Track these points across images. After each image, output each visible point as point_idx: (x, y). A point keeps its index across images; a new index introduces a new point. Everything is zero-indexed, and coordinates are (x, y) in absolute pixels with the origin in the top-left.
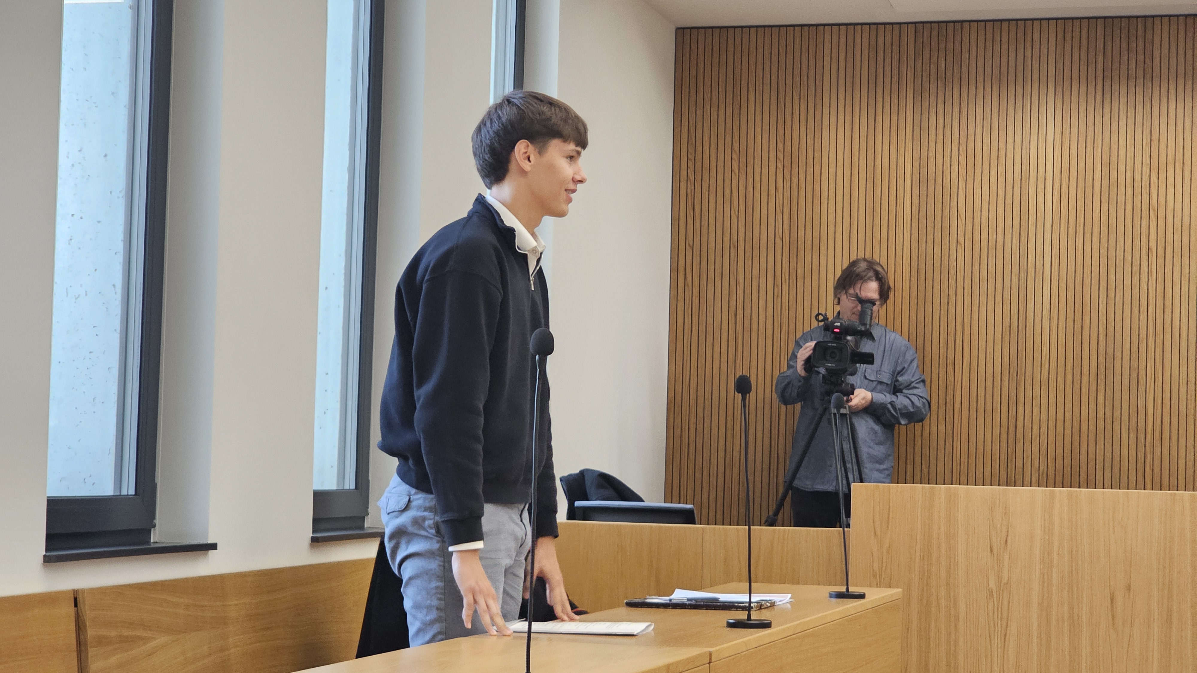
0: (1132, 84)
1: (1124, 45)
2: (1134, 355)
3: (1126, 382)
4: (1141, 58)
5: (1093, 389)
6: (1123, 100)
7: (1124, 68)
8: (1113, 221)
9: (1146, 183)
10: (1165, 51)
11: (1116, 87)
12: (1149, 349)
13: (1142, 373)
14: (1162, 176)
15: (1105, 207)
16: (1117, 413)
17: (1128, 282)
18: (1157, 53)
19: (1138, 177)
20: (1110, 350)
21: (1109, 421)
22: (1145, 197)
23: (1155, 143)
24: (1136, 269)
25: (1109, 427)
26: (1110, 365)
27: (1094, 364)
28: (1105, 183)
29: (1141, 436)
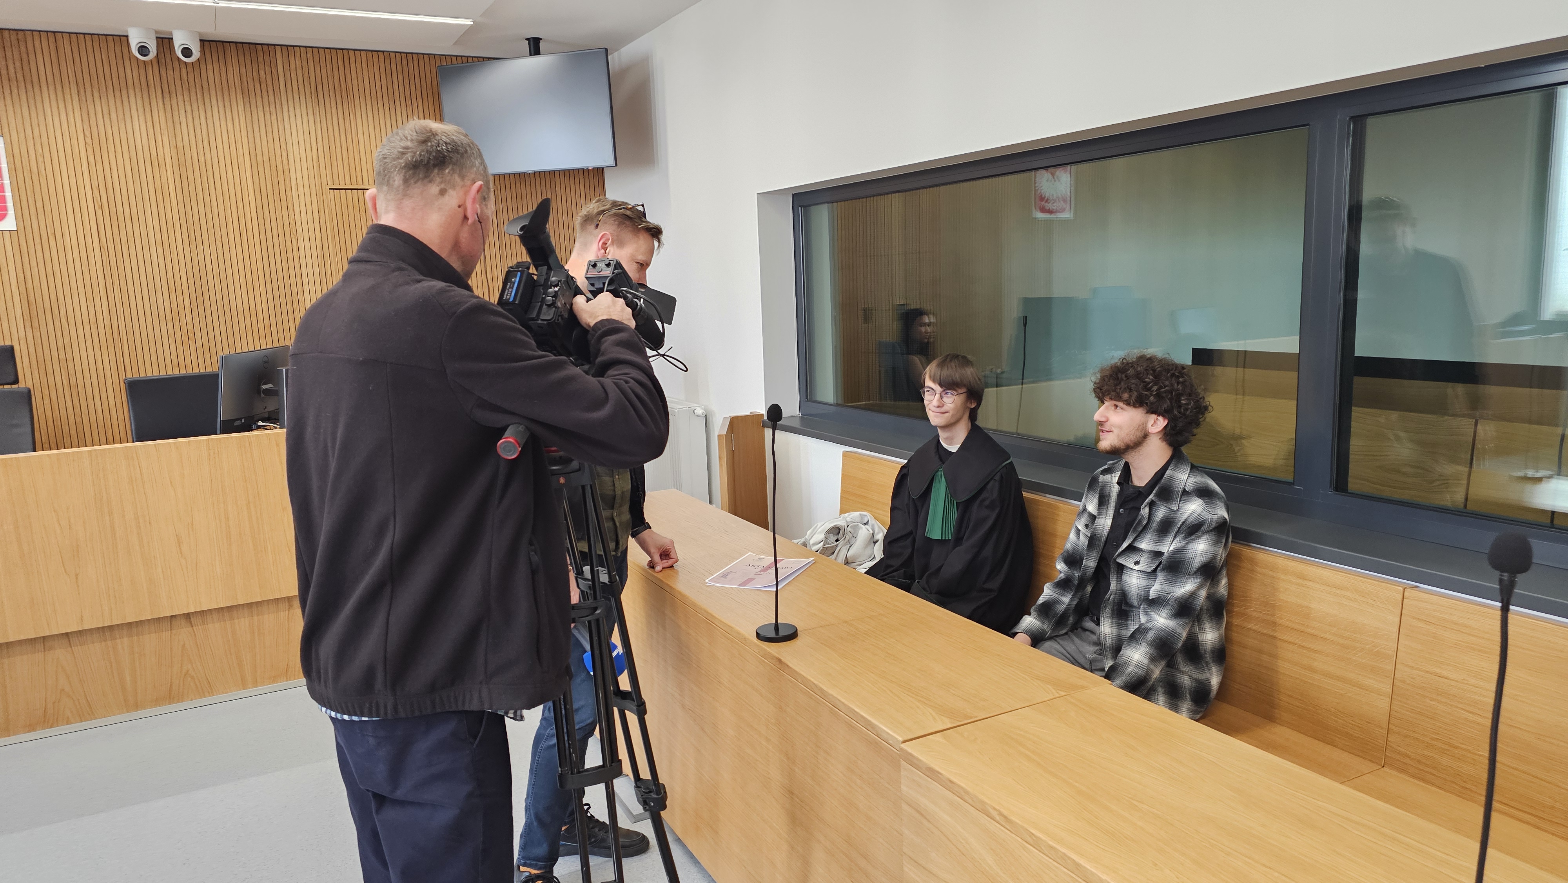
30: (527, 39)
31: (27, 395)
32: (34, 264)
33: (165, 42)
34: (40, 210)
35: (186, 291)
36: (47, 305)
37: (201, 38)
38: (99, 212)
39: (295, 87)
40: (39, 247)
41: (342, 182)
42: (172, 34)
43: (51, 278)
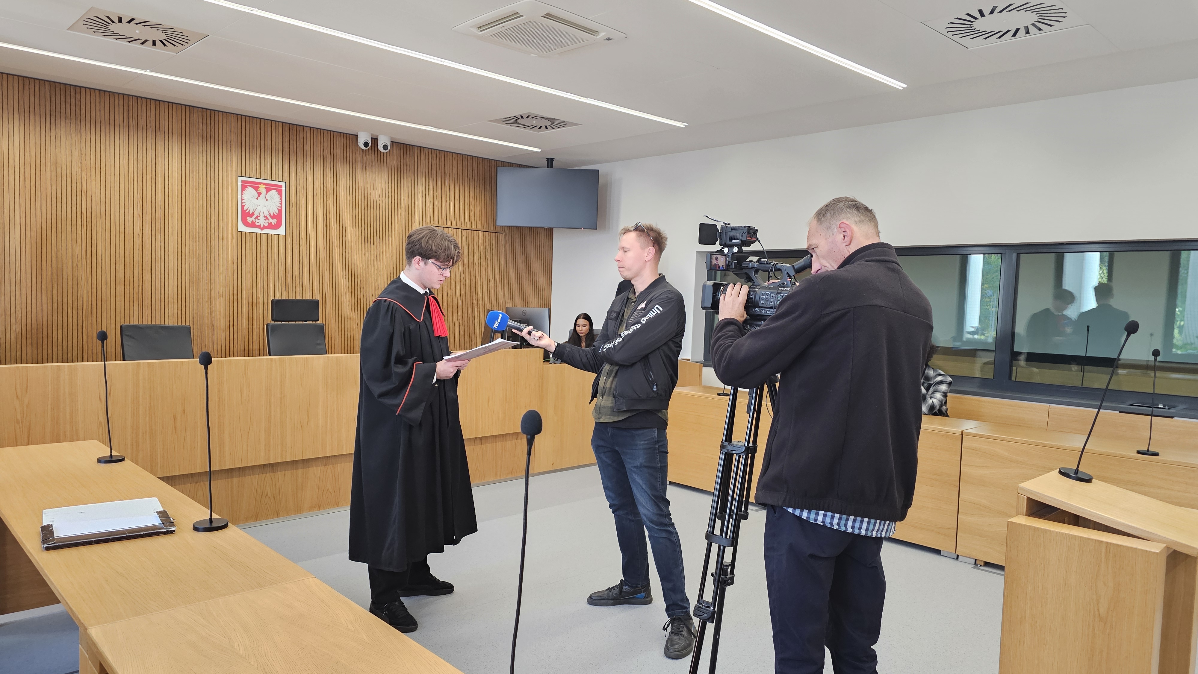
0: (68, 121)
1: (63, 99)
2: (75, 269)
3: (70, 283)
4: (73, 108)
5: (50, 287)
6: (63, 129)
7: (63, 111)
8: (59, 195)
9: (79, 177)
10: (88, 107)
11: (58, 121)
12: (83, 266)
13: (80, 278)
14: (89, 174)
15: (54, 187)
16: (65, 300)
17: (69, 229)
18: (83, 107)
19: (74, 173)
20: (60, 266)
21: (60, 304)
22: (79, 184)
23: (83, 156)
24: (74, 222)
25: (60, 307)
26: (59, 274)
27: (50, 273)
28: (54, 174)
29: (80, 312)
30: (546, 159)
31: (322, 328)
32: (291, 254)
33: (375, 140)
34: (298, 225)
35: (359, 276)
36: (294, 278)
37: (392, 141)
38: (325, 228)
39: (422, 170)
40: (294, 245)
41: (437, 223)
42: (378, 136)
43: (298, 263)
